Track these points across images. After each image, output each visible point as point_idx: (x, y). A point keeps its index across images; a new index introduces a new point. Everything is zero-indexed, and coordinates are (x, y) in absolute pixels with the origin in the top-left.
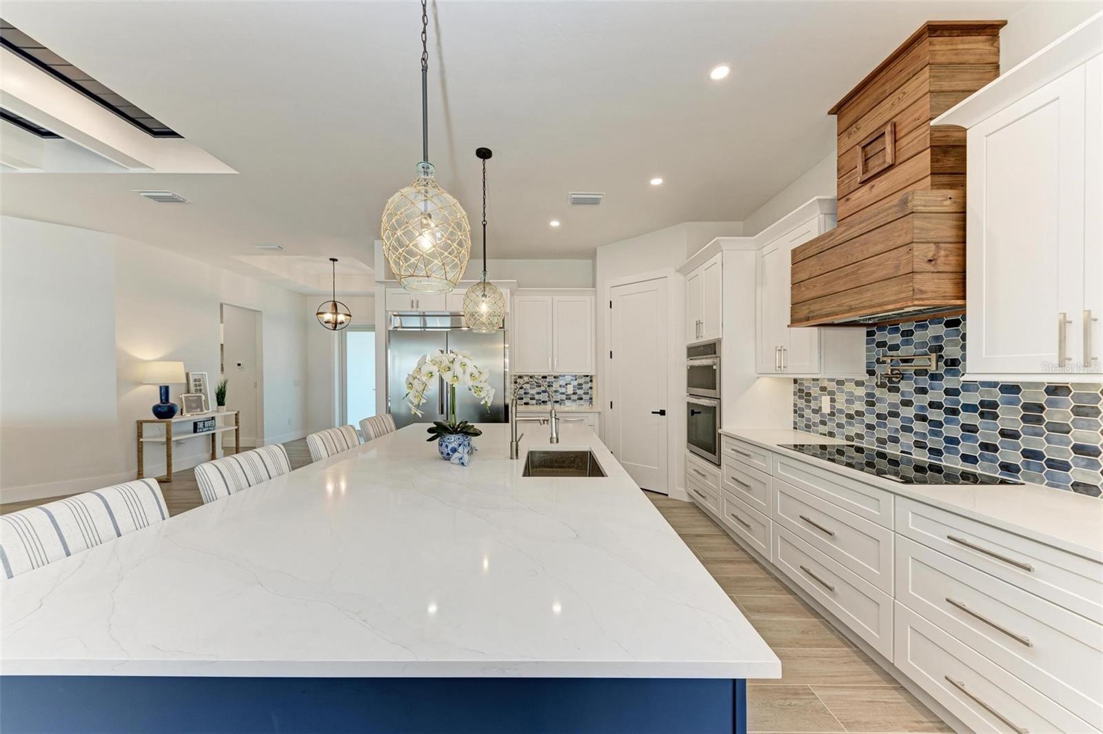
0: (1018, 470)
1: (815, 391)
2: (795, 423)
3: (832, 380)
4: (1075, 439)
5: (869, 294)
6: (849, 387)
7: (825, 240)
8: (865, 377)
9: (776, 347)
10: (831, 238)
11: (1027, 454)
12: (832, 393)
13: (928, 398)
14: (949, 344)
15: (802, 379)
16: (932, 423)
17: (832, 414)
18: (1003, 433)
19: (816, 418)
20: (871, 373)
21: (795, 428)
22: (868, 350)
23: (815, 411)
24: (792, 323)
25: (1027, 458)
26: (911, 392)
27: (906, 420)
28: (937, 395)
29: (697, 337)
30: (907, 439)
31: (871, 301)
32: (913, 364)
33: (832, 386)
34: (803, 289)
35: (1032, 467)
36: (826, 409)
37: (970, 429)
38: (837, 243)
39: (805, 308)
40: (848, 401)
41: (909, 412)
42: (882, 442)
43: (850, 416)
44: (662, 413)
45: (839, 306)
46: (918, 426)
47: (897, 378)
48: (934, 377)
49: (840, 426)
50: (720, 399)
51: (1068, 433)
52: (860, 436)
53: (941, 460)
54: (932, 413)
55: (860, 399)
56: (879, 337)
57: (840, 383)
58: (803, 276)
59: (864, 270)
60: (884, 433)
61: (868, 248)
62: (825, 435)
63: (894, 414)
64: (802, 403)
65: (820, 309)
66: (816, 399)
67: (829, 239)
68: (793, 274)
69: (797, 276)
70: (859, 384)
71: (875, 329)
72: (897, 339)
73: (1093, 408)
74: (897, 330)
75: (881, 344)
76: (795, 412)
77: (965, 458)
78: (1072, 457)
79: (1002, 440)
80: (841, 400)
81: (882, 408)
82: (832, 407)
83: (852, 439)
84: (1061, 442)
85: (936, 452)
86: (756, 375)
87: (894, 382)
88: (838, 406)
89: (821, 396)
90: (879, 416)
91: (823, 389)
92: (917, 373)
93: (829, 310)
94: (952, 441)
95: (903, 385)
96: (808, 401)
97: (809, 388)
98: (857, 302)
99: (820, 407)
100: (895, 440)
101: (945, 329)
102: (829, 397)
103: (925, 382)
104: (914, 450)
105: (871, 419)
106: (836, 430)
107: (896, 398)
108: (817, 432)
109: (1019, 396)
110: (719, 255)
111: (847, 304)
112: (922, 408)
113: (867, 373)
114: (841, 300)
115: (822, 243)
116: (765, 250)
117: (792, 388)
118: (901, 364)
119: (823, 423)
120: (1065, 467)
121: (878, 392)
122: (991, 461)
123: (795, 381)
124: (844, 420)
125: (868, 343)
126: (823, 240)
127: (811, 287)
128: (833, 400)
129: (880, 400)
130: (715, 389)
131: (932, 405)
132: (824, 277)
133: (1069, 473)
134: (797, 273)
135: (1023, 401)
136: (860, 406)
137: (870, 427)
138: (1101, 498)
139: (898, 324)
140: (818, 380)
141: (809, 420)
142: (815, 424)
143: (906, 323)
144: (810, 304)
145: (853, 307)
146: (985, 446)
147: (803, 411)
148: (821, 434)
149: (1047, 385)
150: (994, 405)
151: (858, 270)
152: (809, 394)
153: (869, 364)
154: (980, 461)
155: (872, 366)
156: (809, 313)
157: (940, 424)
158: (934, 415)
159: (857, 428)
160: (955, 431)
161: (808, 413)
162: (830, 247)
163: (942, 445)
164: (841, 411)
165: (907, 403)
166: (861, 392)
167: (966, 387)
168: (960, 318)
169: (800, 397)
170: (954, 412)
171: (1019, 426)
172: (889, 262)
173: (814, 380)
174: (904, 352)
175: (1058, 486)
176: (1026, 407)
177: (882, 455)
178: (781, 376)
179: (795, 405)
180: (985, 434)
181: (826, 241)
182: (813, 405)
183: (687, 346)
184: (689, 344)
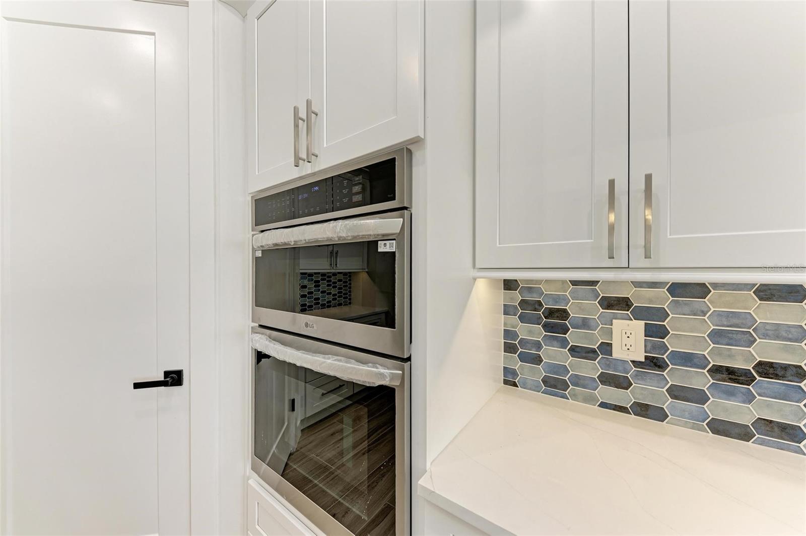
1: (583, 308)
2: (509, 372)
12: (651, 314)
15: (535, 282)
17: (653, 363)
21: (510, 383)
23: (586, 353)
36: (629, 352)
40: (722, 336)
44: (174, 378)
49: (685, 394)
50: (409, 359)
57: (686, 290)
62: (621, 409)
64: (533, 332)
66: (586, 324)
76: (509, 349)
82: (654, 347)
86: (474, 274)
88: (679, 346)
89: (607, 318)
91: (616, 303)
96: (557, 329)
97: (560, 299)
99: (606, 345)
102: (639, 324)
106: (667, 404)
108: (589, 400)
117: (497, 297)
119: (615, 381)
123: (510, 285)
128: (656, 332)
140: (594, 283)
141: (559, 370)
142: (581, 381)
147: (538, 348)
148: (605, 406)
152: (558, 314)
161: (554, 354)
164: (689, 359)
179: (508, 334)
183: (252, 197)
184: (258, 191)
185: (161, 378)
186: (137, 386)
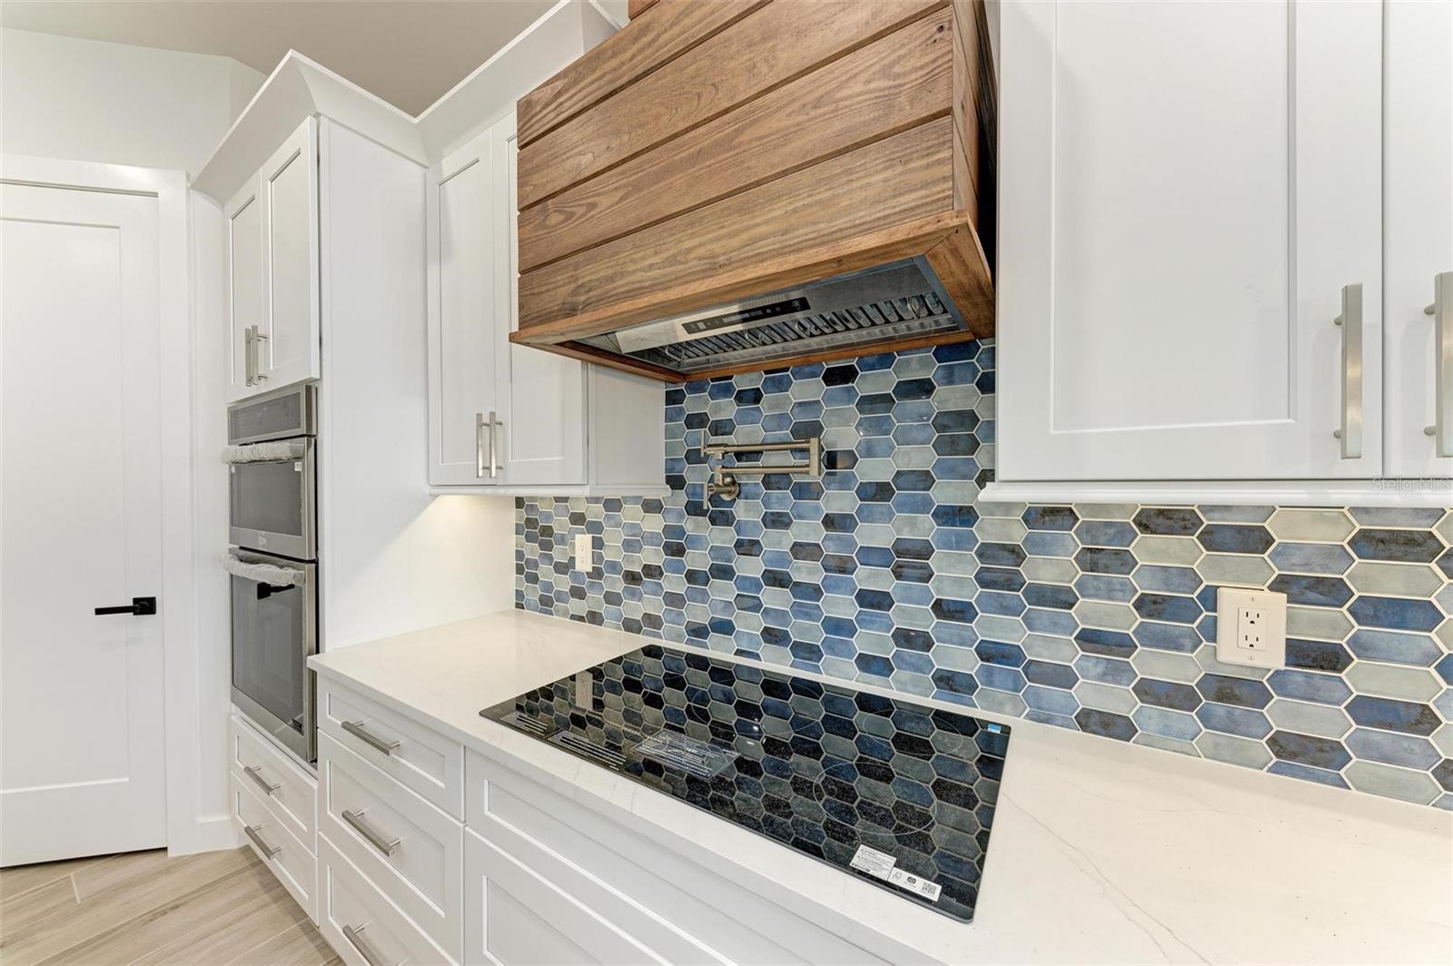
0: (972, 688)
1: (560, 524)
2: (519, 594)
3: (596, 500)
4: (1084, 618)
5: (779, 209)
6: (631, 514)
7: (625, 50)
8: (662, 492)
9: (479, 416)
10: (645, 40)
11: (990, 653)
12: (595, 528)
13: (788, 537)
14: (833, 419)
15: (534, 499)
16: (798, 588)
17: (597, 573)
18: (940, 608)
19: (563, 583)
20: (675, 482)
21: (520, 606)
22: (669, 434)
23: (562, 568)
24: (523, 325)
25: (988, 660)
26: (755, 524)
27: (747, 584)
28: (808, 530)
29: (250, 380)
30: (750, 625)
31: (785, 233)
32: (760, 463)
33: (596, 512)
34: (555, 219)
35: (997, 678)
36: (584, 564)
37: (874, 601)
38: (664, 54)
39: (561, 278)
40: (628, 545)
41: (751, 567)
42: (698, 632)
43: (632, 578)
44: (145, 606)
45: (673, 260)
46: (773, 598)
47: (730, 493)
48: (803, 491)
49: (612, 599)
50: (316, 562)
51: (1071, 606)
52: (653, 621)
53: (817, 670)
54: (798, 569)
55: (652, 539)
56: (691, 404)
57: (612, 505)
58: (556, 177)
59: (762, 129)
60: (699, 613)
61: (773, 49)
62: (581, 619)
63: (724, 572)
64: (533, 551)
65: (611, 279)
66: (562, 540)
67: (638, 46)
68: (523, 178)
69: (536, 179)
70: (652, 506)
71: (682, 387)
72: (726, 409)
73: (1117, 553)
74: (727, 391)
75: (697, 420)
76: (520, 570)
77: (866, 663)
78: (1079, 655)
79: (937, 622)
80: (614, 539)
81: (698, 559)
82: (597, 558)
83: (636, 626)
84: (1055, 625)
85: (808, 652)
86: (428, 490)
87: (724, 503)
88: (609, 555)
89: (572, 533)
90: (692, 576)
91: (578, 519)
92: (768, 482)
93: (639, 276)
94: (839, 627)
95: (741, 511)
96: (547, 546)
97: (548, 517)
98: (735, 242)
99: (572, 559)
100: (725, 628)
101: (826, 388)
102: (589, 537)
103: (783, 501)
104: (764, 649)
105: (674, 583)
106: (604, 609)
107: (724, 537)
108: (565, 613)
109: (973, 529)
110: (307, 124)
111: (701, 252)
112: (780, 558)
113: (667, 483)
114: (680, 241)
115: (614, 63)
116: (449, 164)
117: (512, 516)
118: (737, 464)
119: (578, 593)
120: (1064, 678)
121: (690, 525)
122: (917, 669)
123: (520, 502)
124: (619, 586)
125: (668, 419)
126: (614, 55)
127: (580, 211)
128: (598, 544)
129: (695, 542)
130: (298, 532)
131: (799, 550)
132: (623, 173)
133: (1072, 691)
134: (537, 169)
135: (980, 541)
136: (653, 555)
137: (674, 600)
138: (1134, 742)
139: (731, 377)
140: (566, 499)
141: (548, 587)
142: (560, 597)
143: (746, 375)
144: (576, 267)
145: (722, 259)
146: (905, 638)
147: (536, 566)
148: (573, 617)
149: (1028, 505)
150: (926, 550)
151: (739, 132)
152: (547, 531)
153: (671, 463)
154: (896, 670)
155: (677, 468)
156: (575, 293)
157: (815, 592)
158: (806, 572)
159: (647, 603)
160: (842, 606)
161: (545, 572)
162: (639, 71)
163: (817, 636)
164: (614, 567)
165: (748, 547)
166: (654, 524)
167: (866, 513)
168: (854, 363)
169: (529, 538)
170: (844, 567)
171: (972, 594)
172: (857, 87)
173: (558, 499)
174: (743, 435)
175: (1047, 721)
176: (985, 552)
177: (699, 662)
178: (489, 491)
179: (519, 555)
180: (903, 610)
181: (629, 54)
182: (558, 554)
183: (229, 408)
184: (236, 402)
185: (131, 604)
186: (99, 611)
